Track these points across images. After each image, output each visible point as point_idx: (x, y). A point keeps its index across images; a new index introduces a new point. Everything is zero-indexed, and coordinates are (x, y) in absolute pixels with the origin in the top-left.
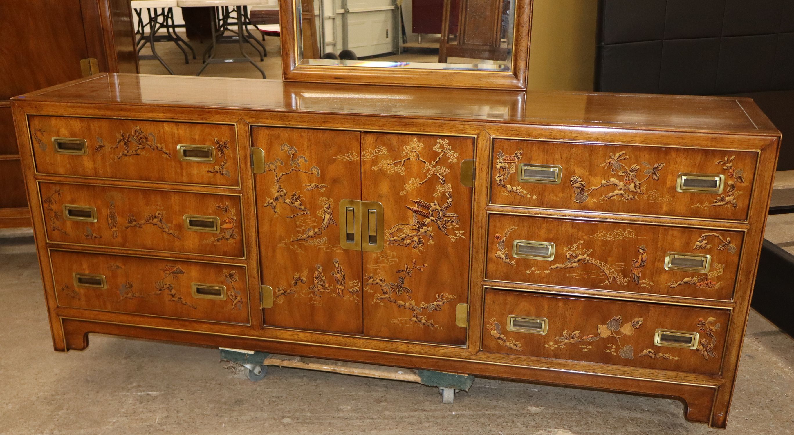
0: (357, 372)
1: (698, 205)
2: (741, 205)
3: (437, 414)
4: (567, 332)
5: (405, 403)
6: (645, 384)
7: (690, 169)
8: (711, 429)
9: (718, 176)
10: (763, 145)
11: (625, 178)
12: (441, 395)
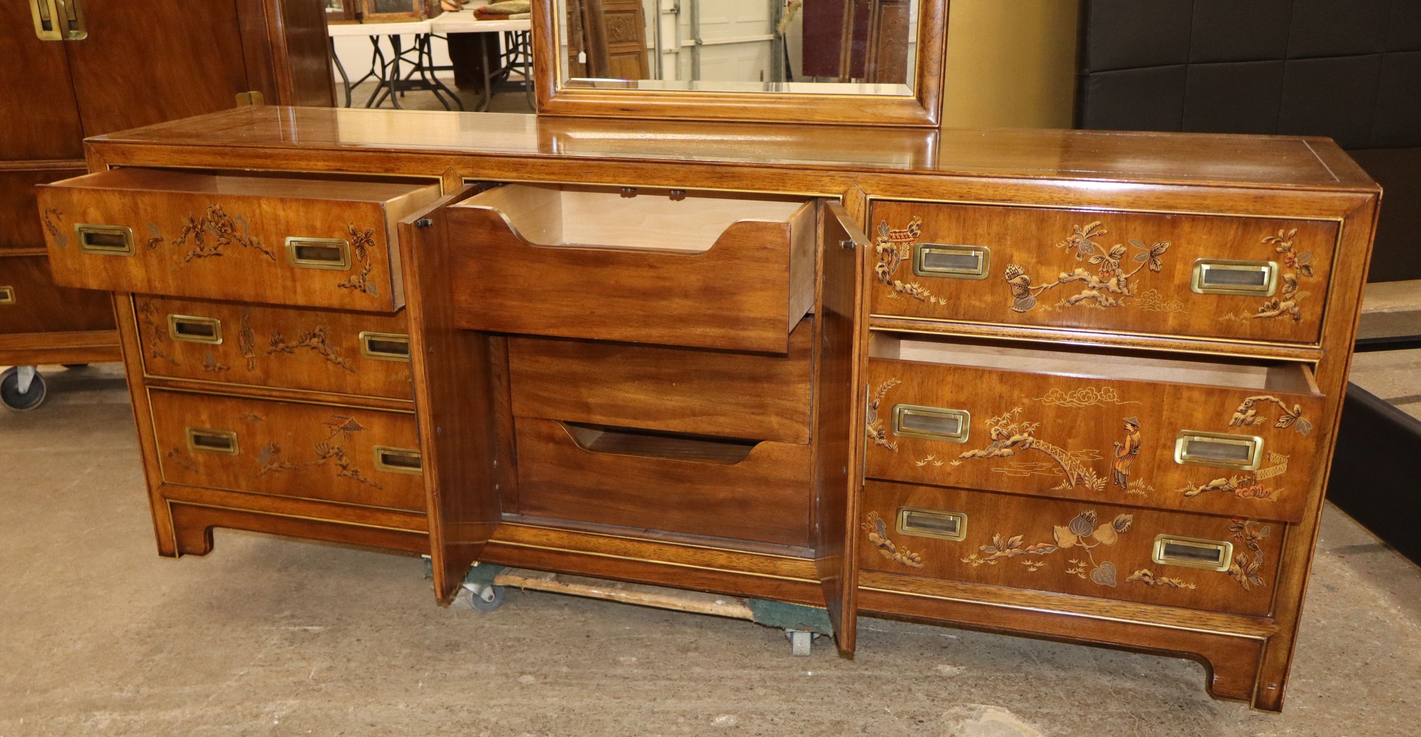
0: (646, 600)
1: (1231, 316)
2: (1309, 315)
3: (780, 673)
4: (1001, 537)
5: (729, 654)
6: (1136, 630)
7: (1216, 252)
8: (1256, 712)
9: (1267, 265)
10: (1348, 209)
11: (1101, 269)
12: (790, 641)
